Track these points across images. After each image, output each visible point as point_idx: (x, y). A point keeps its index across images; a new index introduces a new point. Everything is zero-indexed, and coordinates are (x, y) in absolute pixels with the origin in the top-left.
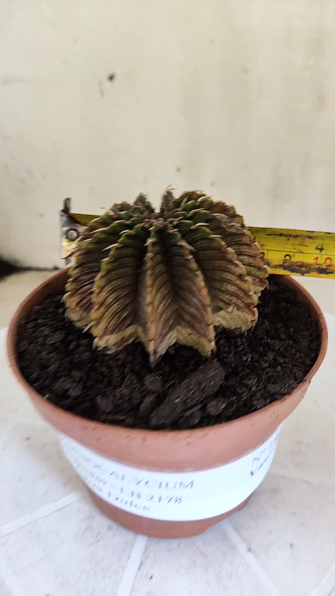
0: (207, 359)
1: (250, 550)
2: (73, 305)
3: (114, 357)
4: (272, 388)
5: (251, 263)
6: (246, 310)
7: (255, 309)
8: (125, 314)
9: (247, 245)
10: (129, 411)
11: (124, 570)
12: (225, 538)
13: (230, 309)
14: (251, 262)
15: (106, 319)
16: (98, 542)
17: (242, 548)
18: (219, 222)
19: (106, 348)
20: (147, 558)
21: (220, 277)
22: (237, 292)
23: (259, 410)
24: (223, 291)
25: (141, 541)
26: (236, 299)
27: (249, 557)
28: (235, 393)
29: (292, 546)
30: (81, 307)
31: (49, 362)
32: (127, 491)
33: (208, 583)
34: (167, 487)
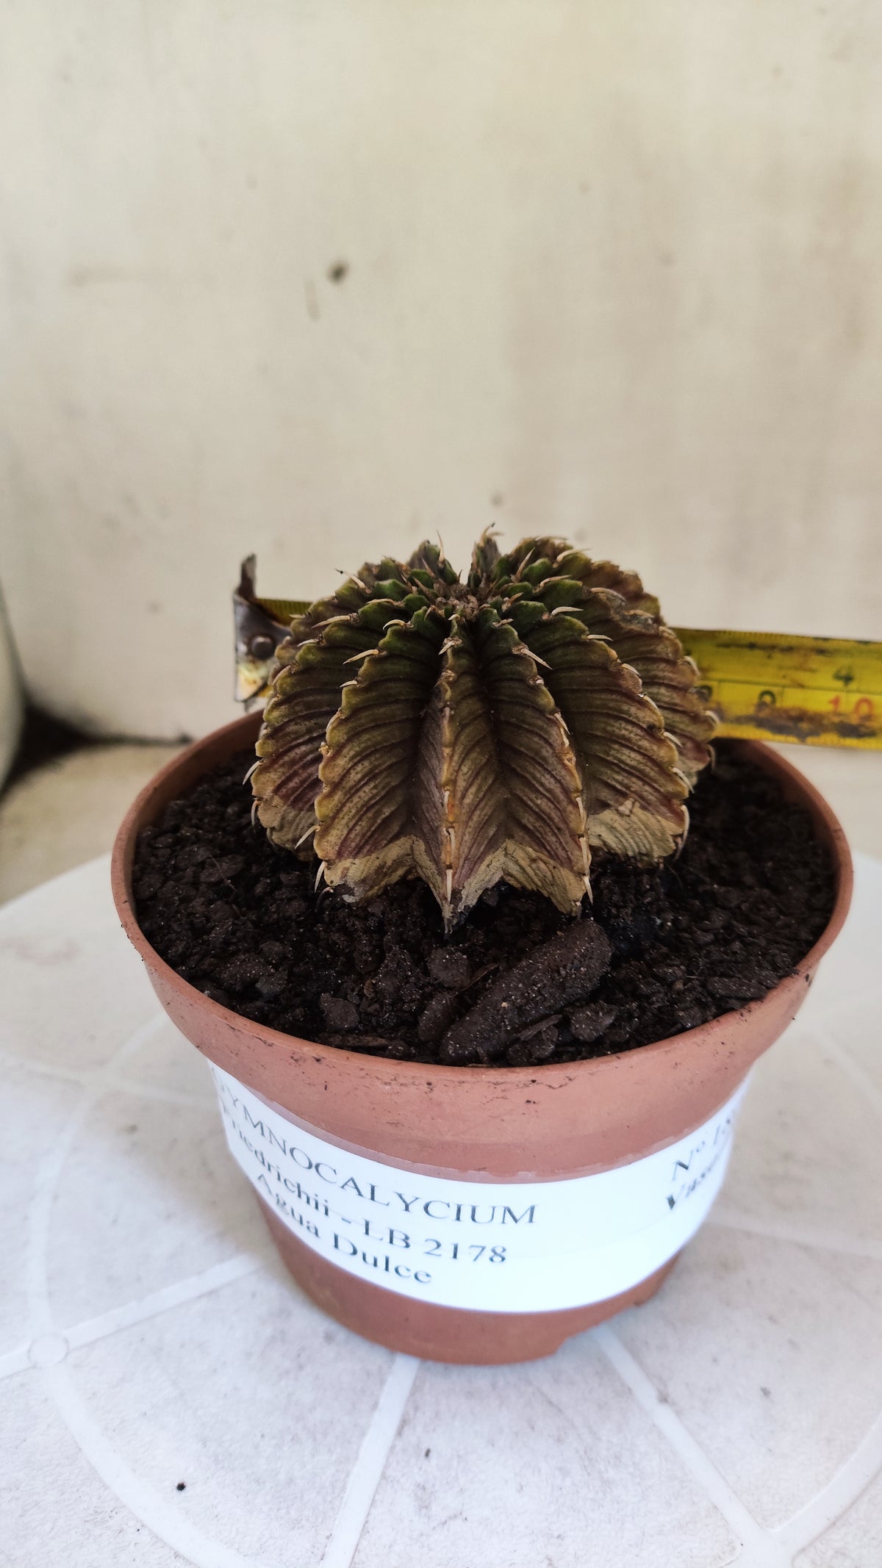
0: (571, 919)
1: (664, 1399)
2: (268, 792)
3: (360, 911)
4: (718, 985)
5: (676, 705)
6: (663, 809)
7: (684, 808)
8: (387, 812)
9: (667, 661)
11: (363, 1434)
12: (605, 1370)
13: (626, 806)
14: (677, 701)
15: (344, 822)
16: (301, 1367)
17: (646, 1393)
18: (605, 607)
19: (343, 889)
20: (416, 1409)
21: (604, 730)
22: (642, 767)
23: (692, 1031)
24: (609, 764)
25: (404, 1371)
26: (640, 783)
27: (664, 1417)
28: (636, 995)
29: (766, 1392)
30: (285, 798)
31: (209, 922)
32: (379, 1230)
33: (564, 1472)
34: (473, 1219)
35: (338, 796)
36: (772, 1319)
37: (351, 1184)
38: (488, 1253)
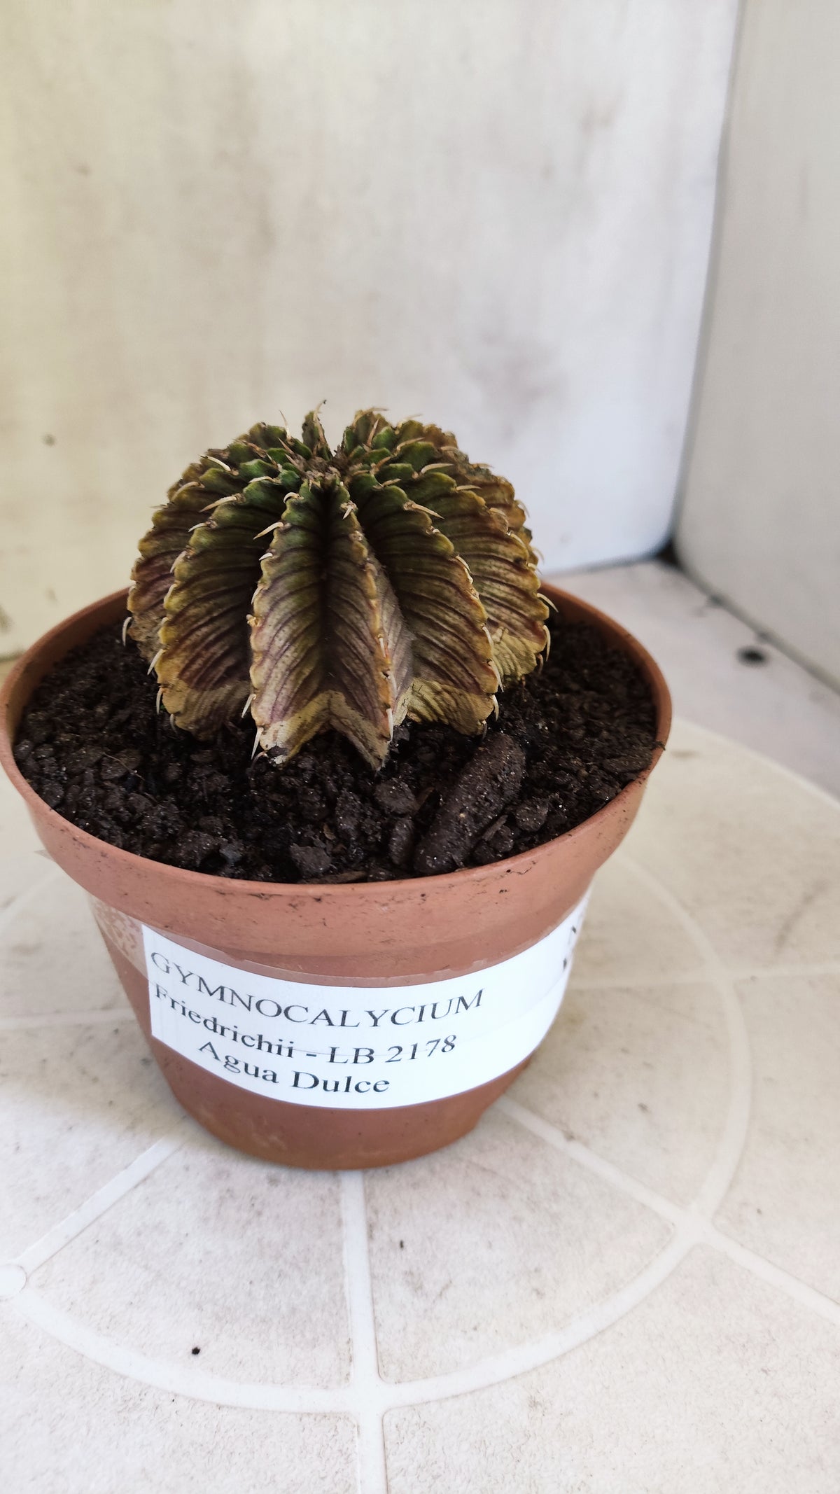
0: (477, 739)
1: (570, 1137)
2: (173, 678)
3: (292, 767)
4: (615, 765)
6: (528, 632)
7: (545, 627)
8: (307, 672)
9: (504, 506)
10: (366, 860)
12: (517, 1129)
15: (272, 687)
16: (259, 1214)
17: (554, 1137)
18: (454, 463)
19: (274, 752)
20: (376, 1212)
22: (510, 597)
25: (352, 1186)
26: (508, 612)
27: (575, 1150)
28: (554, 787)
29: (643, 1108)
30: (189, 681)
31: (136, 813)
32: (346, 1053)
33: (518, 1219)
34: (433, 1017)
35: (268, 663)
36: (625, 1051)
37: (323, 1016)
38: (442, 1044)
